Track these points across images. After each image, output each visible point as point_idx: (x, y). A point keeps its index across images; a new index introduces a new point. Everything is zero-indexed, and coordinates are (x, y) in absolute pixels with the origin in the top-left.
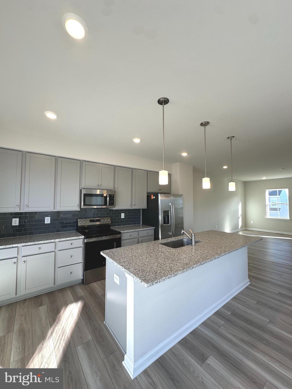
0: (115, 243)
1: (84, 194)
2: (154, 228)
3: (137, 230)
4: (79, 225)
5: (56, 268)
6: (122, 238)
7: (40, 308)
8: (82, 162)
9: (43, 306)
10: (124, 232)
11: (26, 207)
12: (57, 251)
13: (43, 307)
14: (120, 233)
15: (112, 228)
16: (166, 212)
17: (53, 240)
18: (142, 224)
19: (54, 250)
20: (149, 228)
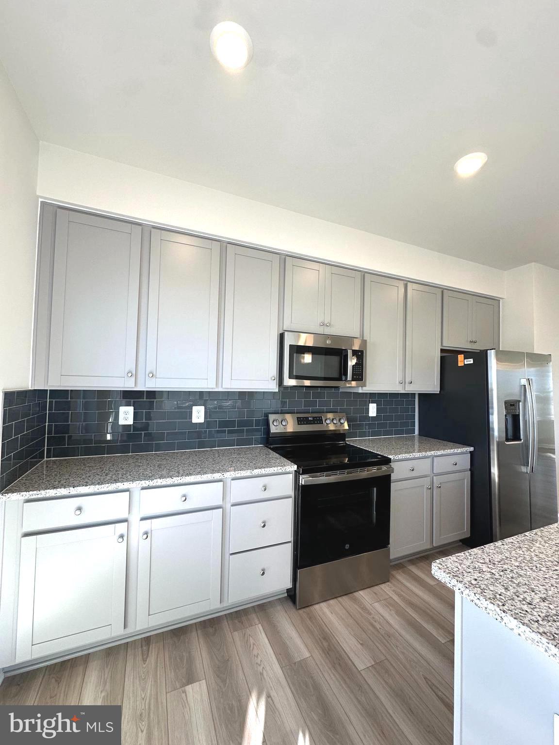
0: (375, 489)
1: (290, 345)
2: (472, 449)
3: (429, 453)
4: (273, 429)
5: (227, 555)
6: (393, 477)
7: (189, 688)
8: (285, 259)
9: (197, 683)
10: (396, 457)
11: (151, 375)
12: (228, 506)
13: (196, 685)
14: (387, 461)
15: (350, 441)
16: (511, 405)
17: (220, 474)
18: (420, 434)
19: (220, 503)
20: (459, 450)
